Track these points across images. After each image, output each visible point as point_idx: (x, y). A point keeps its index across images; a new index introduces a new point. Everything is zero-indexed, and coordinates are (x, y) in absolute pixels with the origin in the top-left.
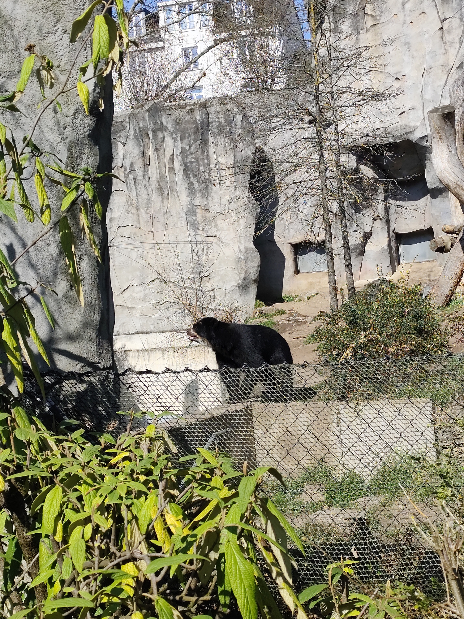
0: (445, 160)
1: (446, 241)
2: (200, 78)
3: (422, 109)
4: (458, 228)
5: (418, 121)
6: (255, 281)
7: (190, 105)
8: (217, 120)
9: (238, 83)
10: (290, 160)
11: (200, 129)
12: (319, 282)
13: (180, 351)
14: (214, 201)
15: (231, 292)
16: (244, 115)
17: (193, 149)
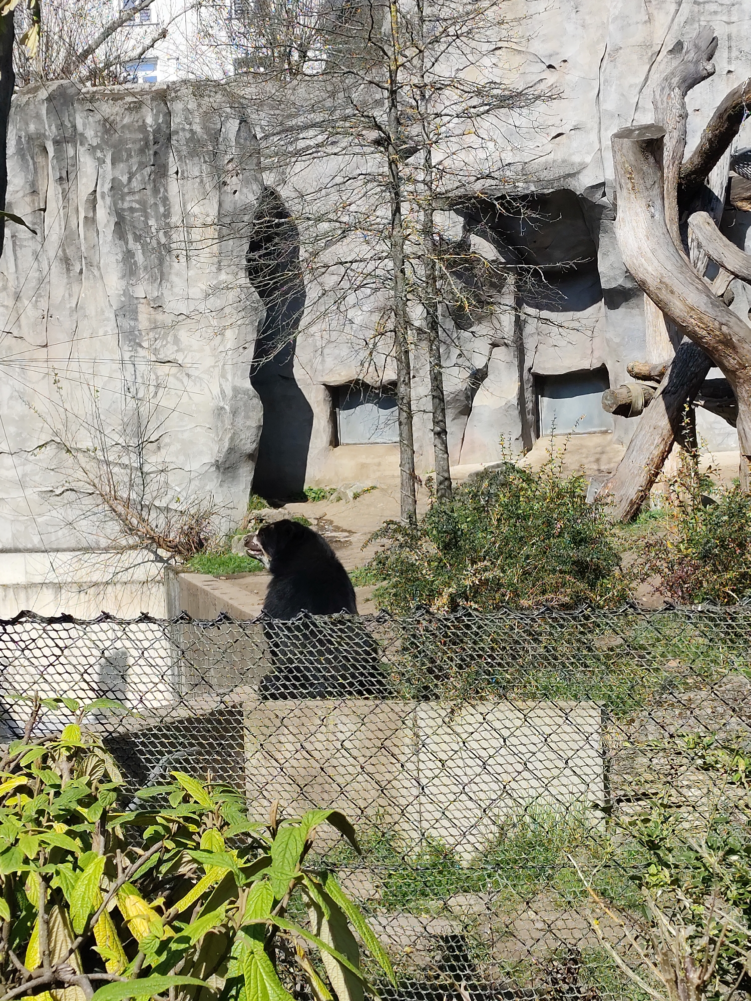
0: (642, 231)
1: (634, 393)
2: (155, 41)
3: (597, 130)
4: (660, 368)
5: (588, 153)
6: (250, 456)
7: (133, 95)
8: (187, 127)
9: (232, 55)
10: (332, 216)
11: (152, 143)
12: (379, 464)
13: (92, 591)
14: (176, 290)
15: (203, 476)
16: (243, 121)
17: (136, 184)
